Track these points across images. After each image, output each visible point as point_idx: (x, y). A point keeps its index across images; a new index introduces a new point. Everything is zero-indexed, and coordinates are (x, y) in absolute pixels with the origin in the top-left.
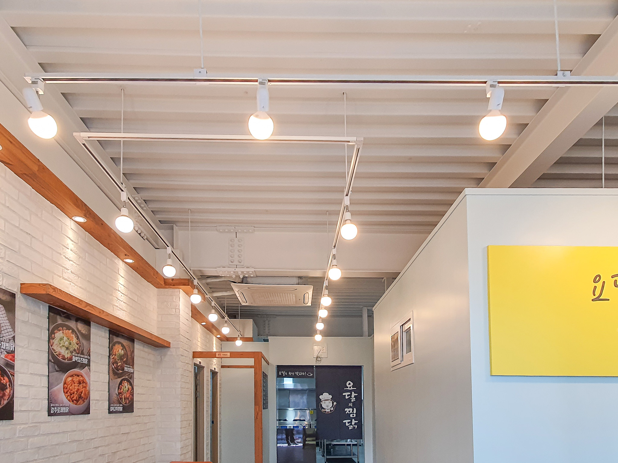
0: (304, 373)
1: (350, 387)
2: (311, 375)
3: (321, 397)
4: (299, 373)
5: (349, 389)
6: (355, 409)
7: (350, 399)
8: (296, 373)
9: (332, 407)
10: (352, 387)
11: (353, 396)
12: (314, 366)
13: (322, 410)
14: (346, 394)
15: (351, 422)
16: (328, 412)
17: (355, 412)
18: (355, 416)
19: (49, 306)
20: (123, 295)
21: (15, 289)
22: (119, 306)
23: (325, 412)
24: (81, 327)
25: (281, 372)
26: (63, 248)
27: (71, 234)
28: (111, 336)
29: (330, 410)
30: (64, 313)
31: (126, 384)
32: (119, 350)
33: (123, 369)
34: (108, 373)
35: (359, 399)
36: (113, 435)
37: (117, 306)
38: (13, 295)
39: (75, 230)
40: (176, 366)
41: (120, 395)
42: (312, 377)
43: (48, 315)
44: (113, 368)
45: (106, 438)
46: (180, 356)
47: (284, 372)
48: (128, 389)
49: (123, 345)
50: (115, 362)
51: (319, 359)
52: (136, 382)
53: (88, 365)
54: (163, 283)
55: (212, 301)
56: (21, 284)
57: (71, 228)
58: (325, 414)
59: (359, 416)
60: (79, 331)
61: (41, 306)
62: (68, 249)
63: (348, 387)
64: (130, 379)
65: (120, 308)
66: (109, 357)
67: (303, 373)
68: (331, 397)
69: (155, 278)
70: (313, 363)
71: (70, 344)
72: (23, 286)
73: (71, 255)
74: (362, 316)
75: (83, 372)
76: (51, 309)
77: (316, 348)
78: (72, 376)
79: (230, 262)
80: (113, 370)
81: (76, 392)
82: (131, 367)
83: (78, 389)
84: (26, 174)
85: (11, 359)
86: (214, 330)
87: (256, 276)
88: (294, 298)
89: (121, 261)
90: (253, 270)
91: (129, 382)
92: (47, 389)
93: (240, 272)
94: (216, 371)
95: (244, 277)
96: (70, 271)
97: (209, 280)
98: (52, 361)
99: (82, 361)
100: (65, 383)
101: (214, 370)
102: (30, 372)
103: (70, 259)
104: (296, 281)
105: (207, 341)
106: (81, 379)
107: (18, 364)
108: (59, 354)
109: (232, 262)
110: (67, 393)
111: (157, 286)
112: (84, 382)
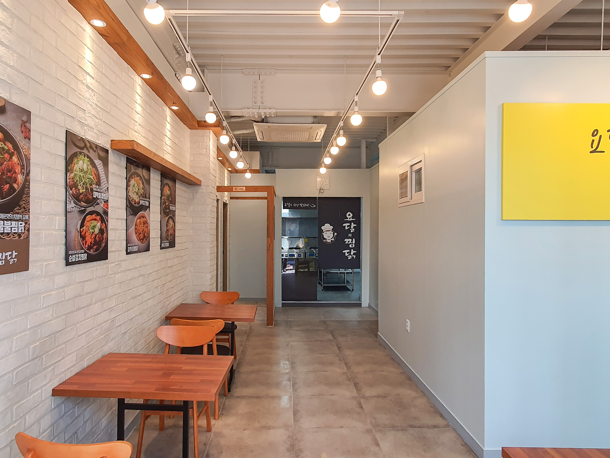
0: (308, 205)
1: (350, 218)
2: (315, 206)
3: (323, 228)
4: (303, 204)
5: (348, 220)
6: (354, 239)
7: (349, 230)
8: (300, 204)
9: (333, 237)
10: (351, 218)
11: (352, 227)
12: (317, 198)
13: (324, 240)
14: (346, 225)
15: (350, 252)
16: (329, 242)
17: (354, 242)
18: (354, 246)
19: (127, 157)
20: (169, 140)
21: (108, 146)
23: (327, 242)
24: (144, 173)
25: (287, 203)
26: (134, 103)
27: (139, 90)
28: (162, 178)
29: (331, 240)
30: (136, 162)
31: (171, 222)
32: (167, 192)
33: (169, 209)
34: (160, 213)
35: (358, 229)
36: (163, 269)
37: (165, 151)
38: (107, 151)
39: (141, 85)
40: (206, 203)
41: (167, 231)
42: (315, 208)
43: (126, 166)
44: (163, 208)
45: (159, 271)
46: (210, 193)
47: (289, 204)
48: (172, 226)
49: (169, 187)
50: (165, 203)
51: (322, 191)
52: (177, 219)
53: (149, 207)
54: (196, 125)
55: (233, 138)
56: (112, 141)
57: (139, 85)
58: (327, 244)
59: (358, 247)
60: (144, 177)
61: (122, 158)
62: (137, 103)
63: (347, 218)
65: (167, 152)
66: (161, 198)
67: (306, 205)
68: (332, 227)
69: (192, 121)
70: (317, 195)
71: (139, 189)
72: (112, 142)
73: (138, 108)
74: (360, 147)
75: (146, 213)
76: (128, 161)
77: (318, 179)
78: (140, 218)
79: (253, 103)
80: (164, 210)
81: (142, 232)
82: (174, 206)
83: (143, 229)
84: (116, 43)
85: (106, 208)
86: (227, 164)
87: (277, 116)
88: (308, 136)
89: (168, 108)
90: (275, 111)
91: (173, 219)
92: (126, 231)
93: (263, 113)
94: (227, 202)
95: (266, 117)
96: (138, 123)
97: (233, 120)
98: (129, 206)
99: (145, 204)
100: (136, 225)
101: (225, 202)
102: (116, 217)
103: (138, 113)
104: (311, 120)
105: (221, 175)
106: (145, 220)
107: (110, 211)
108: (133, 199)
109: (255, 103)
110: (137, 233)
111: (191, 127)
112: (146, 223)
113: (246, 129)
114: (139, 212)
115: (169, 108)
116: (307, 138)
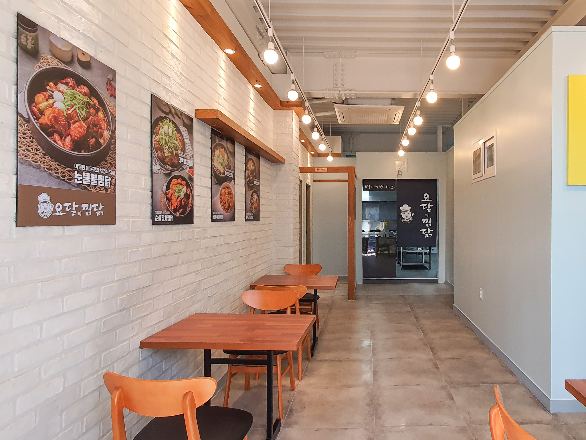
0: (387, 186)
2: (393, 188)
3: (401, 208)
4: (383, 186)
6: (430, 219)
7: (426, 210)
8: (379, 186)
9: (411, 217)
10: (428, 199)
11: (429, 207)
12: (396, 180)
13: (402, 220)
14: (423, 205)
15: (427, 231)
16: (407, 222)
17: (430, 222)
18: (430, 226)
19: (211, 128)
20: (253, 117)
21: (193, 115)
22: (250, 127)
23: (405, 222)
24: (228, 145)
25: (367, 185)
26: (218, 77)
27: (223, 65)
28: (246, 153)
29: (409, 220)
30: (220, 134)
31: (255, 196)
32: (251, 166)
33: (253, 183)
34: (244, 186)
35: (435, 209)
37: (249, 127)
38: (192, 120)
39: (225, 61)
40: (289, 180)
41: (252, 205)
42: (394, 190)
43: (210, 137)
44: (247, 182)
46: (293, 171)
47: (369, 185)
48: (257, 200)
49: (253, 162)
50: (249, 177)
51: (401, 173)
52: (261, 194)
53: (233, 179)
54: (279, 105)
55: (315, 120)
56: (196, 110)
57: (223, 60)
58: (405, 223)
59: (434, 226)
60: (228, 149)
61: (207, 128)
62: (221, 77)
63: (425, 199)
64: (257, 192)
65: (251, 129)
66: (245, 172)
67: (386, 186)
68: (410, 208)
69: (275, 100)
70: (395, 177)
71: (223, 160)
72: (197, 112)
73: (223, 83)
74: (437, 133)
75: (230, 185)
76: (212, 131)
77: (397, 162)
78: (224, 188)
79: (334, 85)
80: (248, 183)
81: (227, 202)
82: (258, 181)
83: (228, 200)
84: (201, 16)
85: (192, 174)
86: (310, 147)
87: (356, 98)
88: (386, 118)
89: (251, 87)
90: (355, 92)
91: (257, 194)
92: (211, 199)
93: (344, 94)
94: (310, 185)
95: (346, 99)
96: (222, 97)
97: (315, 102)
98: (214, 175)
99: (230, 175)
100: (221, 195)
101: (308, 184)
102: (201, 184)
103: (222, 87)
104: (389, 101)
105: (304, 157)
106: (230, 191)
107: (195, 177)
108: (218, 169)
109: (336, 85)
110: (222, 203)
111: (274, 107)
112: (231, 194)
113: (327, 111)
114: (225, 182)
115: (253, 86)
116: (386, 120)
